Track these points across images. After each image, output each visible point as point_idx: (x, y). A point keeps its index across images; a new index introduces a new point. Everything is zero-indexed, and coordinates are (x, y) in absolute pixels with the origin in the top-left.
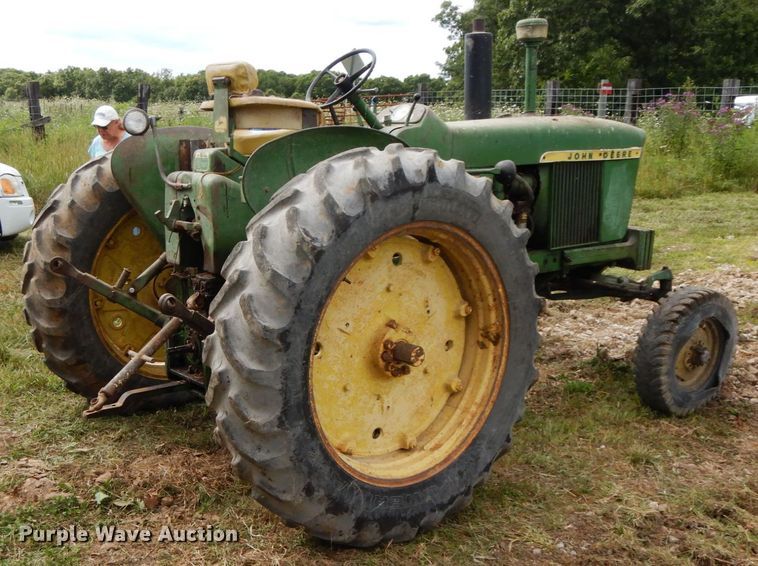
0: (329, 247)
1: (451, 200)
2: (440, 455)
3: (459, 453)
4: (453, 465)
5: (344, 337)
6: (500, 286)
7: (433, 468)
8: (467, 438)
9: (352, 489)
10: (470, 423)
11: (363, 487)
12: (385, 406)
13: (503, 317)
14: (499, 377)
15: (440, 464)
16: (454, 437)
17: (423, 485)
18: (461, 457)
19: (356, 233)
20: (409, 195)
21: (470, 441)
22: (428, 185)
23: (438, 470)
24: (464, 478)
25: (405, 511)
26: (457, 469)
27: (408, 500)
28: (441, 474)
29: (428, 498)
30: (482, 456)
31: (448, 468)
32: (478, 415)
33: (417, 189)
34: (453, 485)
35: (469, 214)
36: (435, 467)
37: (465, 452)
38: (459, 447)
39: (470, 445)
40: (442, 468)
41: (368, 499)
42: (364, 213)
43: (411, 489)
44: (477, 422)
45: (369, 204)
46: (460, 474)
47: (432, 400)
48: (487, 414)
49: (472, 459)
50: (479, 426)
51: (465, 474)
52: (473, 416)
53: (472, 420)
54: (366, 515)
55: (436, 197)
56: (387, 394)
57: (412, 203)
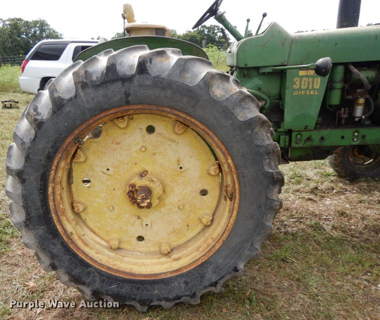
0: (48, 119)
1: (164, 88)
2: (176, 265)
3: (188, 269)
4: (182, 276)
5: (106, 177)
6: (229, 158)
7: (165, 273)
8: (198, 260)
9: (89, 273)
10: (204, 250)
11: (100, 273)
12: (144, 224)
13: (234, 182)
14: (229, 225)
15: (172, 272)
16: (191, 256)
17: (154, 282)
18: (189, 272)
19: (70, 111)
20: (119, 84)
21: (199, 263)
22: (138, 77)
23: (169, 275)
24: (189, 286)
25: (136, 295)
26: (184, 279)
27: (138, 289)
28: (170, 279)
29: (156, 292)
30: (208, 276)
31: (177, 276)
32: (211, 247)
33: (126, 79)
34: (179, 288)
35: (185, 100)
36: (167, 272)
37: (193, 269)
38: (190, 265)
39: (199, 266)
40: (172, 275)
41: (103, 281)
42: (76, 97)
43: (142, 282)
44: (208, 252)
45: (80, 90)
46: (187, 283)
47: (188, 226)
48: (217, 248)
49: (198, 276)
50: (209, 255)
51: (190, 284)
52: (208, 246)
53: (207, 248)
54: (100, 290)
55: (147, 86)
56: (146, 216)
57: (123, 90)
